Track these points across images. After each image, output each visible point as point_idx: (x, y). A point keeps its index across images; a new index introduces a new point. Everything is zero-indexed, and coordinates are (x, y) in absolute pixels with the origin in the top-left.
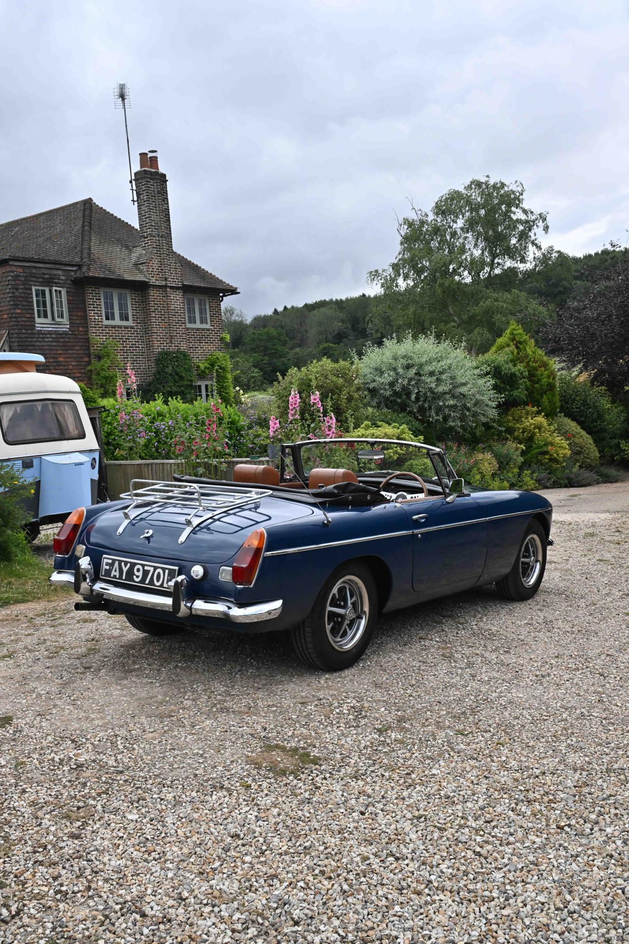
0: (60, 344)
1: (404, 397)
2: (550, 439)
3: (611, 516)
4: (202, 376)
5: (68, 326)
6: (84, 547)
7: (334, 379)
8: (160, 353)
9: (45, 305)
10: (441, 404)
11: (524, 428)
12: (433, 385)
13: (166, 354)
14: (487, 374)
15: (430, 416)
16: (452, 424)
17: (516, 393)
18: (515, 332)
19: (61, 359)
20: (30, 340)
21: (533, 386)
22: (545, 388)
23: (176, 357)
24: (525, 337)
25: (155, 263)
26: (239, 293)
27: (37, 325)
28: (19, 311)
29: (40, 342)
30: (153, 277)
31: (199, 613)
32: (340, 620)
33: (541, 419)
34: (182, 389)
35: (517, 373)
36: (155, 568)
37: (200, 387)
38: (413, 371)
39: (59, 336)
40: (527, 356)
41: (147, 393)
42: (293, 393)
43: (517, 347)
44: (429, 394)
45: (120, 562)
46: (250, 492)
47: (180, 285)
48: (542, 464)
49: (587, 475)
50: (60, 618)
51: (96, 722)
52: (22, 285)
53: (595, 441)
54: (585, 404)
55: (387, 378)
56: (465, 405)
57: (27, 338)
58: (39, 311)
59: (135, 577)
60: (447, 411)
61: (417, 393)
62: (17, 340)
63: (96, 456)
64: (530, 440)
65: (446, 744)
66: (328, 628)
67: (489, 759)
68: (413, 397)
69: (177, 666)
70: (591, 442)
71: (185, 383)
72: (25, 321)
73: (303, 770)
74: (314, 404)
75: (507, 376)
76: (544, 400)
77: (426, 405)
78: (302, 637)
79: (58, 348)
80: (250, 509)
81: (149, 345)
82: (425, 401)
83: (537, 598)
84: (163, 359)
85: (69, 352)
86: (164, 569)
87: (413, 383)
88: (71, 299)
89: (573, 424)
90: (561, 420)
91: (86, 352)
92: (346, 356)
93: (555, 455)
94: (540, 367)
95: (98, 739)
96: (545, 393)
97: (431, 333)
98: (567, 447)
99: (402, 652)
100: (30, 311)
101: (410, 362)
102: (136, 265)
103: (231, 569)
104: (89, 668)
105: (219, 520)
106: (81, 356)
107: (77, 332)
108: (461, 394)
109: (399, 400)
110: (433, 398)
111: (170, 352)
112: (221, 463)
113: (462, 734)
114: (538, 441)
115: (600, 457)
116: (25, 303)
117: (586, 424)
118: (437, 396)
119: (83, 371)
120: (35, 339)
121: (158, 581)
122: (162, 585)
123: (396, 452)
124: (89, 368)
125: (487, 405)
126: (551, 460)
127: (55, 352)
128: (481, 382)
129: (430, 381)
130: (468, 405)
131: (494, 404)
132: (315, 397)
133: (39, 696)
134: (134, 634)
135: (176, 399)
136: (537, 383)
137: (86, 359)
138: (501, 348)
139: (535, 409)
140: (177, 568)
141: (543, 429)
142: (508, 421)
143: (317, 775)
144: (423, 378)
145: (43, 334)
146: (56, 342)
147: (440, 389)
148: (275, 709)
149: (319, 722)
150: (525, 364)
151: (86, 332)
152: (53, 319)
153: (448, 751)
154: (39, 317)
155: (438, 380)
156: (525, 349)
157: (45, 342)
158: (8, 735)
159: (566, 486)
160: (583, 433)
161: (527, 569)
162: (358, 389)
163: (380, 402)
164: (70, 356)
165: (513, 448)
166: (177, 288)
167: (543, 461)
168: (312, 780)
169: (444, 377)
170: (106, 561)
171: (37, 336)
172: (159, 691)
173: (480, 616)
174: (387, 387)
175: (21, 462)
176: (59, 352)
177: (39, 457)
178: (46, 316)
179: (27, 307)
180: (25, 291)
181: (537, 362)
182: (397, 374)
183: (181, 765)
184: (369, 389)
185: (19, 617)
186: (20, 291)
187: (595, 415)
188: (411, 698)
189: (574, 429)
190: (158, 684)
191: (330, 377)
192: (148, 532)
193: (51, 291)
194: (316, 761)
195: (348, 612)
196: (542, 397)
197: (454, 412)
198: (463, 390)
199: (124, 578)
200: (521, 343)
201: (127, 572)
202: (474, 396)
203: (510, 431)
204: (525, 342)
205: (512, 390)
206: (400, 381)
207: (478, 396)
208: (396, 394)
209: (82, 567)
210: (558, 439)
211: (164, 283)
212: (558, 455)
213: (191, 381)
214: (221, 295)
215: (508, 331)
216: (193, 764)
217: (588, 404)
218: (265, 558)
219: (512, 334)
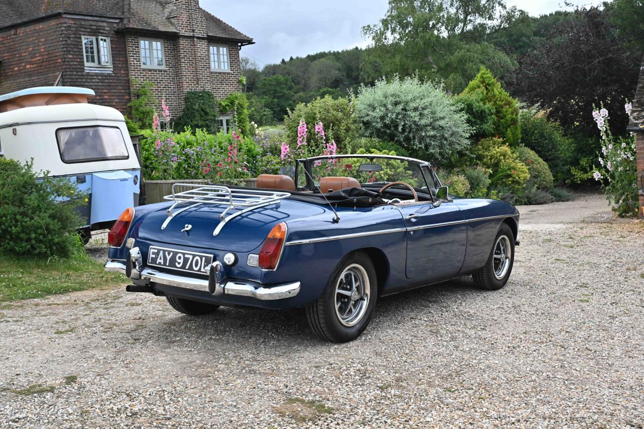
0: (105, 84)
1: (393, 129)
2: (513, 165)
3: (564, 227)
4: (223, 112)
5: (112, 70)
6: (134, 240)
7: (335, 113)
8: (188, 93)
9: (92, 52)
10: (423, 134)
11: (491, 156)
12: (417, 119)
13: (193, 93)
14: (462, 110)
15: (414, 145)
16: (432, 151)
17: (485, 126)
18: (485, 76)
19: (106, 97)
20: (80, 80)
21: (499, 121)
22: (509, 122)
23: (202, 96)
24: (493, 80)
25: (184, 17)
26: (254, 43)
27: (86, 68)
28: (71, 56)
29: (88, 82)
30: (182, 29)
31: (230, 292)
32: (346, 300)
33: (505, 148)
34: (207, 122)
35: (487, 111)
36: (194, 256)
37: (221, 121)
38: (400, 107)
39: (104, 78)
40: (494, 96)
41: (178, 125)
42: (301, 123)
43: (487, 89)
44: (413, 126)
45: (164, 251)
46: (272, 194)
47: (205, 36)
48: (506, 186)
49: (543, 194)
50: (111, 303)
51: (146, 381)
52: (73, 34)
53: (550, 167)
54: (542, 135)
55: (378, 113)
56: (443, 136)
57: (77, 79)
58: (87, 57)
59: (177, 263)
60: (428, 140)
61: (403, 126)
62: (69, 80)
63: (138, 173)
64: (496, 165)
65: (436, 398)
66: (337, 307)
67: (473, 410)
68: (400, 128)
69: (211, 338)
70: (547, 167)
71: (210, 117)
72: (75, 65)
73: (320, 417)
74: (318, 132)
75: (478, 113)
76: (508, 132)
77: (411, 135)
78: (316, 314)
79: (103, 87)
80: (272, 209)
81: (179, 86)
82: (409, 132)
83: (506, 288)
84: (190, 98)
85: (112, 91)
86: (201, 257)
87: (400, 117)
88: (114, 46)
89: (532, 153)
90: (522, 149)
91: (127, 91)
92: (345, 94)
93: (517, 178)
94: (505, 105)
95: (148, 393)
96: (509, 126)
97: (415, 75)
98: (527, 171)
99: (396, 328)
100: (80, 57)
101: (398, 99)
102: (168, 18)
103: (258, 256)
104: (138, 339)
105: (246, 217)
106: (122, 94)
107: (119, 75)
108: (440, 126)
109: (388, 131)
110: (417, 130)
111: (197, 92)
112: (241, 182)
113: (450, 391)
114: (503, 166)
115: (554, 180)
116: (76, 50)
117: (543, 153)
118: (420, 128)
119: (124, 107)
120: (84, 80)
121: (196, 266)
122: (199, 270)
123: (386, 173)
124: (129, 104)
125: (461, 136)
126: (513, 182)
127: (101, 91)
128: (457, 116)
129: (415, 116)
130: (446, 135)
131: (468, 135)
132: (320, 126)
133: (98, 361)
134: (174, 314)
135: (202, 130)
136: (502, 118)
137: (127, 97)
138: (473, 89)
139: (501, 140)
140: (212, 256)
141: (507, 157)
142: (479, 150)
143: (332, 422)
144: (408, 113)
145: (91, 76)
146: (102, 82)
147: (423, 122)
148: (294, 371)
149: (331, 381)
150: (493, 103)
151: (127, 75)
152: (99, 63)
153: (438, 404)
154: (88, 61)
155: (421, 114)
156: (493, 90)
157: (93, 82)
158: (74, 390)
159: (526, 204)
160: (541, 160)
161: (498, 264)
162: (355, 122)
163: (373, 133)
164: (114, 94)
165: (482, 172)
166: (203, 39)
167: (507, 183)
168: (328, 425)
169: (426, 112)
170: (152, 250)
171: (86, 77)
172: (197, 358)
173: (460, 301)
174: (379, 120)
175: (75, 177)
176: (105, 91)
177: (91, 173)
178: (93, 61)
179: (77, 53)
180: (76, 40)
181: (503, 101)
182: (387, 109)
183: (219, 414)
184: (363, 122)
185: (77, 302)
186: (71, 39)
187: (550, 146)
188: (406, 363)
189: (533, 157)
190: (196, 352)
191: (332, 111)
192: (187, 227)
193: (97, 40)
194: (329, 411)
195: (354, 295)
196: (507, 130)
197: (434, 141)
198: (442, 123)
199: (167, 264)
200: (489, 85)
201: (170, 260)
202: (450, 128)
203: (480, 158)
204: (493, 84)
205: (482, 124)
206: (389, 115)
207: (454, 129)
208: (386, 126)
209: (133, 256)
210: (520, 165)
211: (191, 34)
212: (519, 178)
213: (214, 116)
214: (240, 44)
215: (479, 75)
216: (228, 413)
217: (545, 137)
218: (285, 247)
219: (482, 77)
